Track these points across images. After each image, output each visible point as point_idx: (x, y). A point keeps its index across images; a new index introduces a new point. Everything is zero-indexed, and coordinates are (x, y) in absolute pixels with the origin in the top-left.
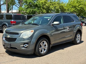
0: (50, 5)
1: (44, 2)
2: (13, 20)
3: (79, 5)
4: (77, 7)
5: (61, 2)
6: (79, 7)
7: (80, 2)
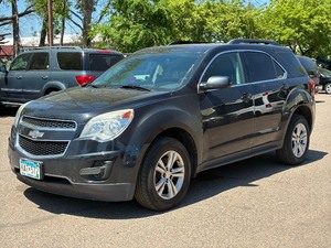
0: (207, 15)
1: (186, 3)
2: (84, 73)
3: (311, 17)
4: (304, 25)
5: (246, 5)
6: (313, 22)
7: (314, 6)
